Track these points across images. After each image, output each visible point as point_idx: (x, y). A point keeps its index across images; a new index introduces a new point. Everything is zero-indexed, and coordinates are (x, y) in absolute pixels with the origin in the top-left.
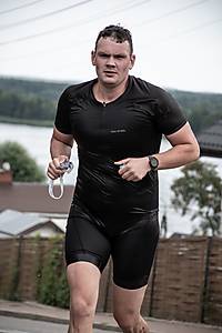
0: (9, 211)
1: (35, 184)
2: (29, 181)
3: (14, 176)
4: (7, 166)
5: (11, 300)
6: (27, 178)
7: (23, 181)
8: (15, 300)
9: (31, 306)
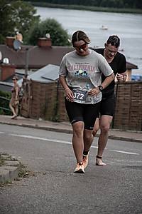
0: (50, 65)
1: (67, 47)
2: (63, 46)
3: (53, 42)
4: (48, 36)
5: (53, 121)
6: (61, 44)
7: (59, 45)
8: (56, 121)
9: (66, 125)
